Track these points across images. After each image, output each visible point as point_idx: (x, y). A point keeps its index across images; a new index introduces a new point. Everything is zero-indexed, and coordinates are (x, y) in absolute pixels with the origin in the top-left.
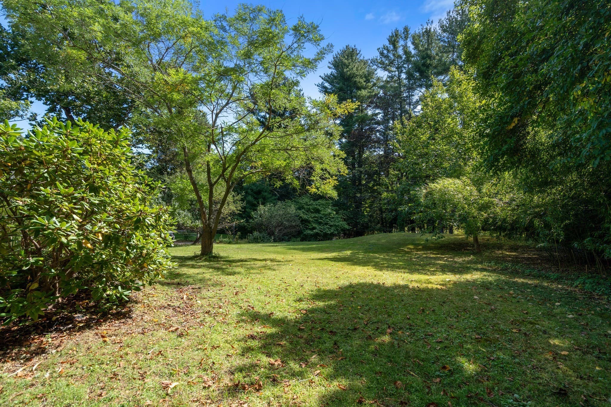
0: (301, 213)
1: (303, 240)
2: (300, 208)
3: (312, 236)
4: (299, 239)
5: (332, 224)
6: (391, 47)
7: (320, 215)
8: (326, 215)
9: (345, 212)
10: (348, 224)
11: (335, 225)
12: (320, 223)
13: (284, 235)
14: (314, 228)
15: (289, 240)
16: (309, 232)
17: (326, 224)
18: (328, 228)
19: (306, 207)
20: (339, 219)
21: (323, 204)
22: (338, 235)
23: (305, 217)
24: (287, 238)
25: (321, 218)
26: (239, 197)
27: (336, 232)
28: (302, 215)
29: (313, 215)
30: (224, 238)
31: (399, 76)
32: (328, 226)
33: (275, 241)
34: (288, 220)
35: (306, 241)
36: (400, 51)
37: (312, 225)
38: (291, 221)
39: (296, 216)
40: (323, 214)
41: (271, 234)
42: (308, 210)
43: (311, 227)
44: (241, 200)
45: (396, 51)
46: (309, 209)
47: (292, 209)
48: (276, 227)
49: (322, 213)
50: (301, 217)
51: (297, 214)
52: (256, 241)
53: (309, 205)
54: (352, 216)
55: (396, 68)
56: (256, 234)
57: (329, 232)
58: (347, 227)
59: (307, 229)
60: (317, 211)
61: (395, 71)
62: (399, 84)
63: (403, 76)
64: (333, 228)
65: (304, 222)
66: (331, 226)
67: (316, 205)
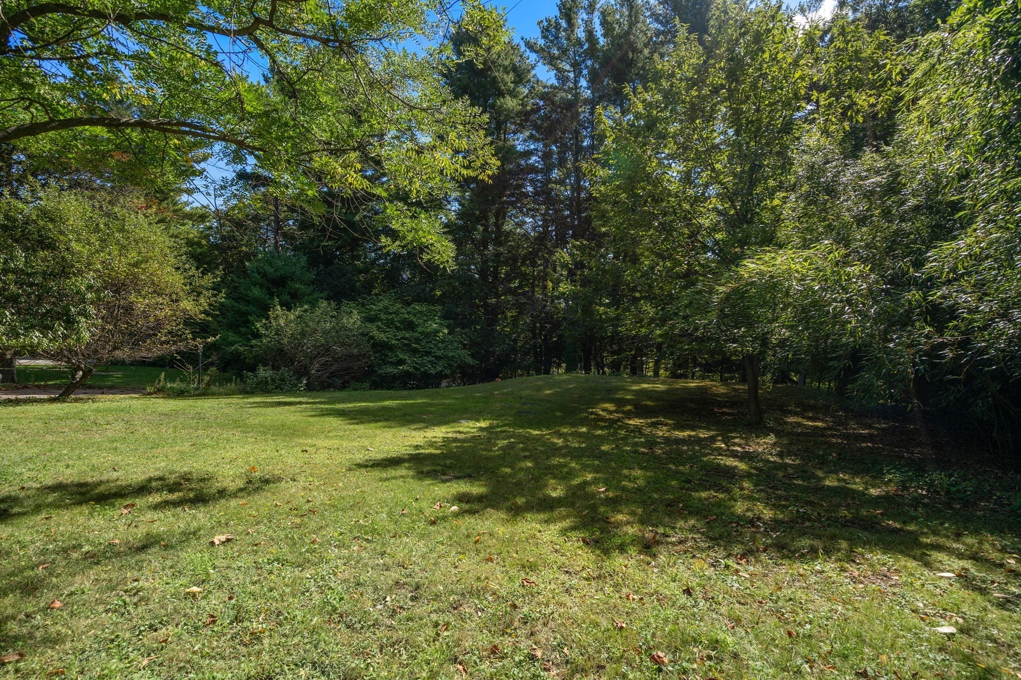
0: (373, 330)
1: (376, 386)
2: (371, 319)
3: (394, 378)
4: (367, 385)
5: (439, 353)
6: (564, 24)
7: (416, 335)
8: (427, 335)
9: (467, 330)
10: (473, 356)
11: (446, 357)
12: (414, 351)
13: (332, 375)
14: (401, 362)
15: (343, 387)
16: (390, 369)
17: (427, 353)
18: (432, 363)
19: (383, 316)
20: (455, 344)
21: (421, 312)
22: (452, 377)
23: (382, 337)
24: (339, 382)
25: (417, 341)
26: (209, 280)
27: (448, 372)
28: (375, 333)
29: (400, 334)
30: (173, 380)
31: (576, 82)
32: (431, 358)
33: (310, 388)
34: (343, 344)
35: (382, 388)
36: (580, 33)
37: (397, 356)
38: (350, 345)
39: (363, 335)
40: (422, 333)
41: (303, 371)
42: (390, 323)
43: (394, 360)
44: (213, 289)
45: (572, 31)
46: (392, 322)
47: (353, 319)
48: (312, 359)
49: (419, 329)
50: (372, 338)
51: (365, 331)
52: (263, 388)
53: (390, 314)
54: (479, 340)
55: (572, 66)
56: (264, 372)
57: (433, 371)
58: (470, 361)
59: (385, 363)
60: (410, 326)
61: (569, 71)
62: (576, 95)
63: (583, 83)
64: (441, 363)
65: (379, 347)
66: (438, 358)
67: (409, 313)
